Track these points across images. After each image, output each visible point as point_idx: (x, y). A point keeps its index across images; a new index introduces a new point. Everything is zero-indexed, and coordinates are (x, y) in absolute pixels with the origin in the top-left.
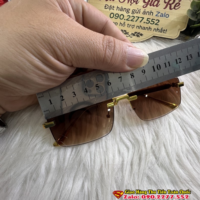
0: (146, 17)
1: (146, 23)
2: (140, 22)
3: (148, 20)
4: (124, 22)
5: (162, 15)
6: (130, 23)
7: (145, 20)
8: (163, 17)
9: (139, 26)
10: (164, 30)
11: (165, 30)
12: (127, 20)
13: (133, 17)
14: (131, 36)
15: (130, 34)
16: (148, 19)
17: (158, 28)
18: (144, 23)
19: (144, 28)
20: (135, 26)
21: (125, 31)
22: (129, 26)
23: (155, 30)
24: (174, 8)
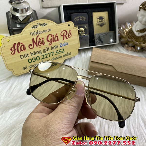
0: (54, 50)
1: (57, 54)
2: (53, 55)
4: (42, 61)
6: (46, 59)
7: (55, 53)
8: (64, 45)
9: (53, 59)
11: (70, 53)
12: (43, 58)
13: (46, 55)
14: (51, 67)
16: (56, 51)
17: (65, 54)
18: (55, 55)
19: (57, 58)
20: (51, 60)
23: (64, 56)
24: (69, 37)
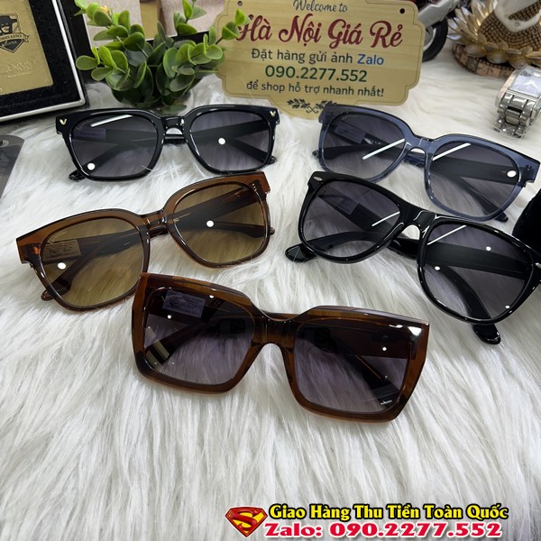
0: (339, 67)
1: (342, 79)
2: (330, 78)
3: (345, 72)
4: (298, 83)
5: (370, 61)
6: (310, 82)
7: (338, 74)
8: (371, 63)
9: (327, 89)
10: (378, 91)
11: (381, 89)
12: (302, 77)
13: (314, 71)
14: (316, 110)
15: (313, 105)
16: (343, 71)
17: (366, 88)
18: (338, 79)
19: (340, 91)
20: (322, 89)
21: (303, 101)
22: (308, 89)
23: (361, 92)
24: (392, 44)
